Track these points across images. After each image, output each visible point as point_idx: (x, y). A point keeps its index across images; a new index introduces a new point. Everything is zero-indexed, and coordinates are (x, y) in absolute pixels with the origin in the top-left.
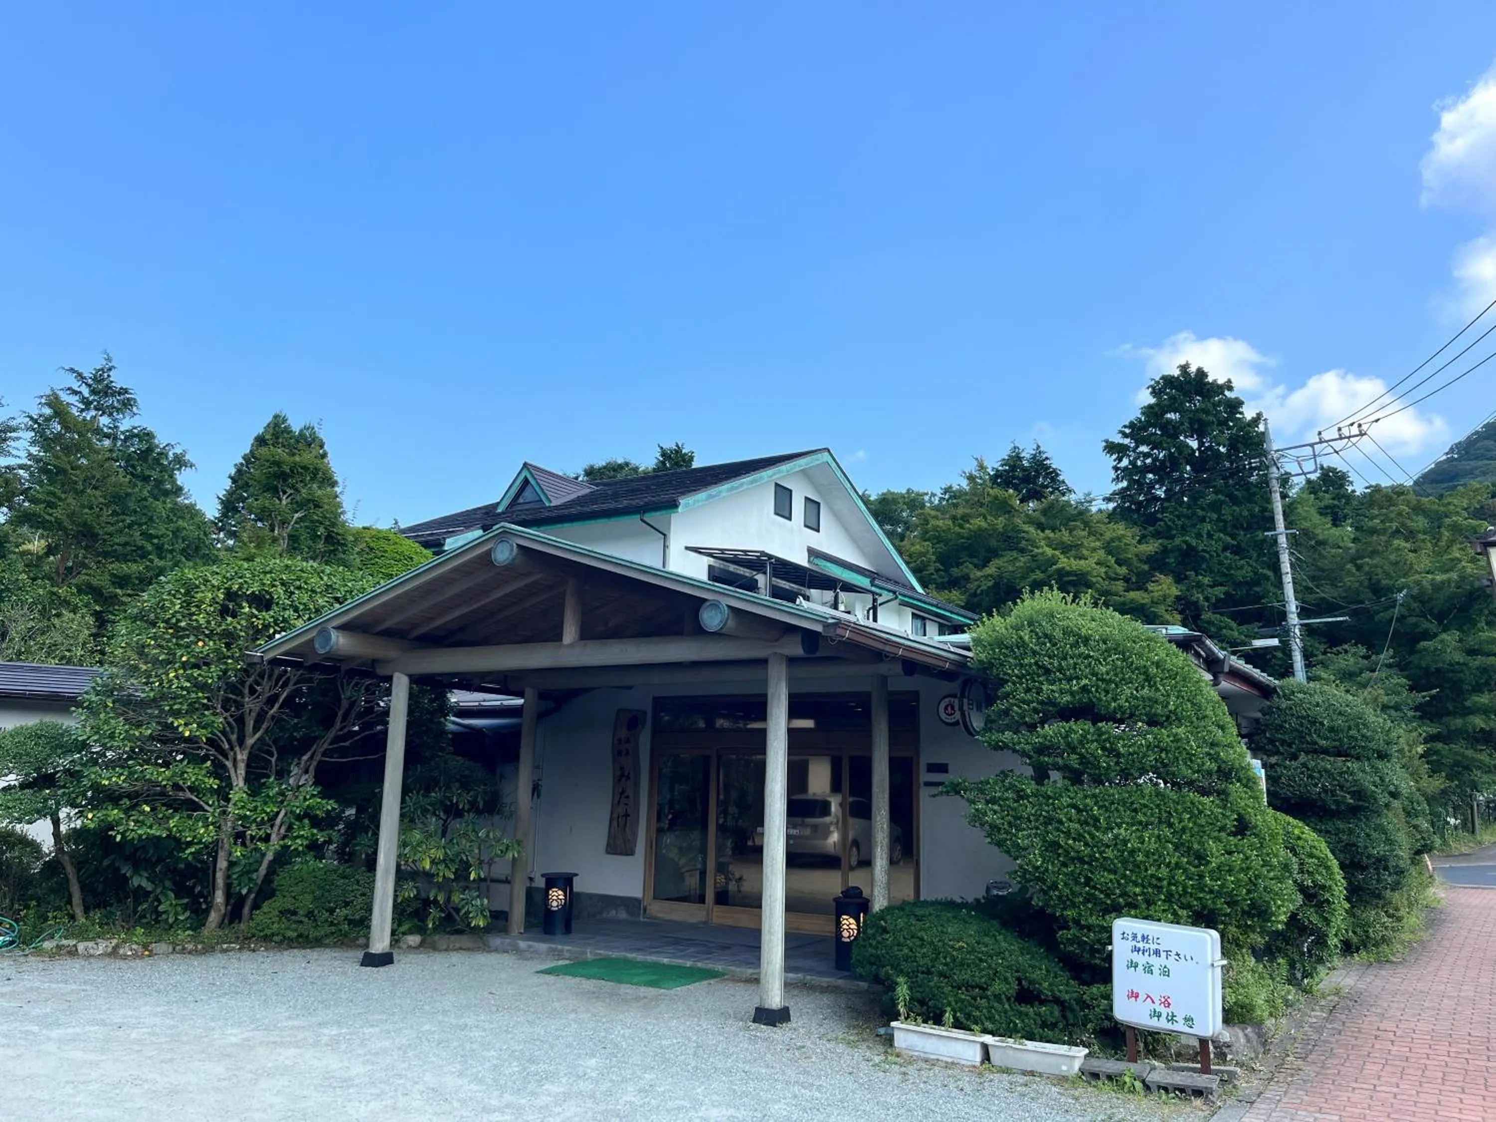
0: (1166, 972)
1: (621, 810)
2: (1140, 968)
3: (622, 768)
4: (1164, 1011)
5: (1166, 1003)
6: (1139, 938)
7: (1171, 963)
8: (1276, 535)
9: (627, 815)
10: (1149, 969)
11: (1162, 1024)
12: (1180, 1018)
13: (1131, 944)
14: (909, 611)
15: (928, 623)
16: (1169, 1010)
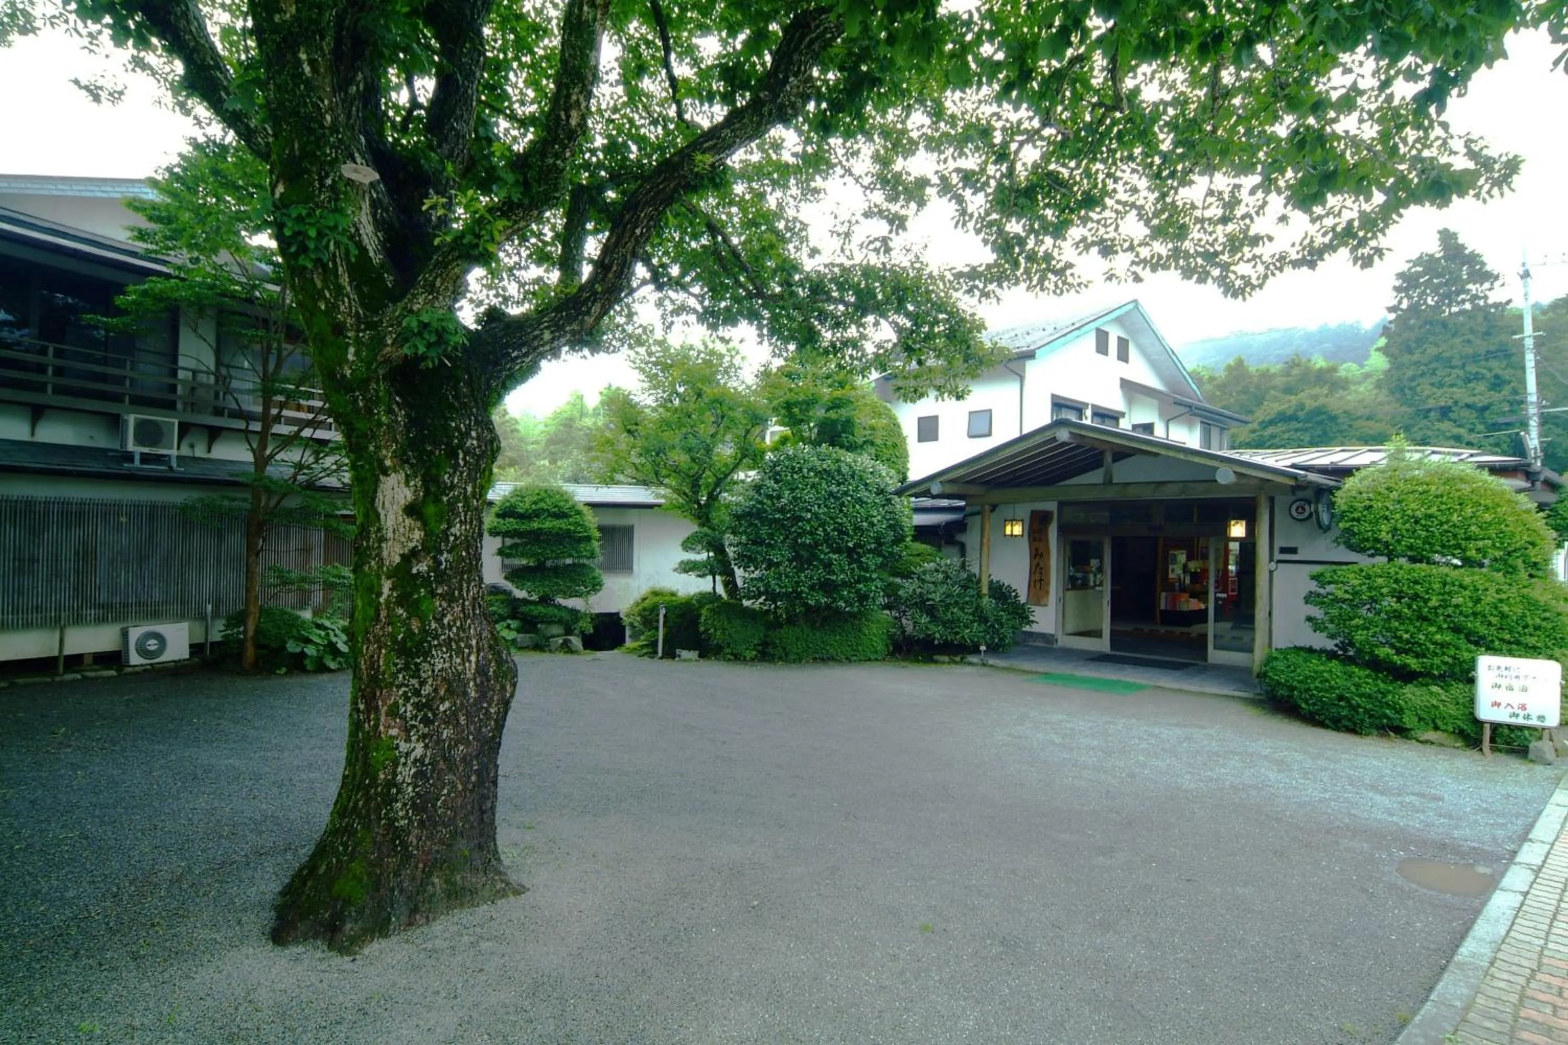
0: (1524, 690)
1: (1038, 577)
2: (1503, 687)
3: (1037, 550)
4: (1522, 713)
5: (1523, 707)
6: (1503, 668)
7: (1528, 683)
8: (1523, 339)
9: (1041, 580)
10: (1511, 689)
11: (1520, 721)
12: (1534, 716)
13: (1496, 672)
14: (1198, 419)
15: (1213, 428)
16: (1526, 712)
